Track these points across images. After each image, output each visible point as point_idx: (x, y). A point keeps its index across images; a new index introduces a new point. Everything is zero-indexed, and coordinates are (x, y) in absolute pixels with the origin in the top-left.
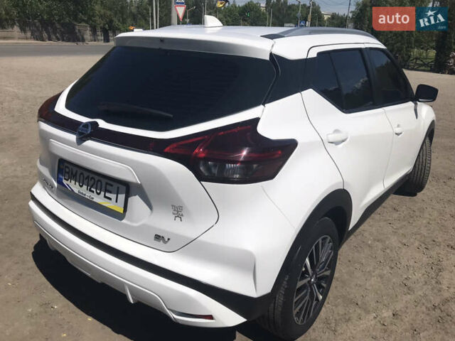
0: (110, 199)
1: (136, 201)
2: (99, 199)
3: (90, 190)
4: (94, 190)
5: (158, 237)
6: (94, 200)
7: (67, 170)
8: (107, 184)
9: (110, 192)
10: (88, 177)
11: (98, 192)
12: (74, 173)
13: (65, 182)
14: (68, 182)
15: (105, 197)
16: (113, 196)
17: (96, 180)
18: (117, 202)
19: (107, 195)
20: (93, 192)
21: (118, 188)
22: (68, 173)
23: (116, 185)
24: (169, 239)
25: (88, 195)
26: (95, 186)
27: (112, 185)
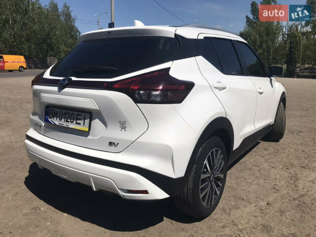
0: (80, 124)
1: (97, 123)
2: (73, 126)
3: (67, 121)
4: (69, 120)
5: (111, 144)
6: (69, 127)
7: (51, 112)
8: (77, 115)
9: (80, 120)
10: (65, 113)
11: (72, 121)
12: (56, 113)
13: (50, 120)
14: (52, 119)
15: (77, 123)
16: (81, 122)
17: (71, 113)
18: (84, 125)
19: (78, 122)
20: (69, 122)
21: (85, 116)
22: (52, 114)
23: (83, 114)
24: (118, 144)
25: (65, 124)
26: (69, 118)
27: (80, 115)
